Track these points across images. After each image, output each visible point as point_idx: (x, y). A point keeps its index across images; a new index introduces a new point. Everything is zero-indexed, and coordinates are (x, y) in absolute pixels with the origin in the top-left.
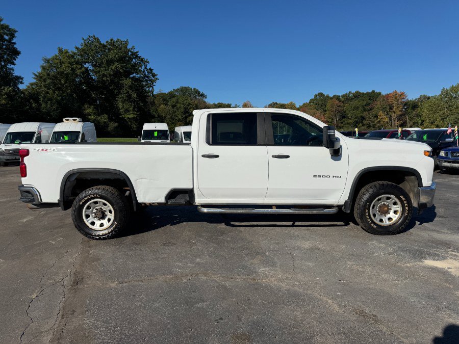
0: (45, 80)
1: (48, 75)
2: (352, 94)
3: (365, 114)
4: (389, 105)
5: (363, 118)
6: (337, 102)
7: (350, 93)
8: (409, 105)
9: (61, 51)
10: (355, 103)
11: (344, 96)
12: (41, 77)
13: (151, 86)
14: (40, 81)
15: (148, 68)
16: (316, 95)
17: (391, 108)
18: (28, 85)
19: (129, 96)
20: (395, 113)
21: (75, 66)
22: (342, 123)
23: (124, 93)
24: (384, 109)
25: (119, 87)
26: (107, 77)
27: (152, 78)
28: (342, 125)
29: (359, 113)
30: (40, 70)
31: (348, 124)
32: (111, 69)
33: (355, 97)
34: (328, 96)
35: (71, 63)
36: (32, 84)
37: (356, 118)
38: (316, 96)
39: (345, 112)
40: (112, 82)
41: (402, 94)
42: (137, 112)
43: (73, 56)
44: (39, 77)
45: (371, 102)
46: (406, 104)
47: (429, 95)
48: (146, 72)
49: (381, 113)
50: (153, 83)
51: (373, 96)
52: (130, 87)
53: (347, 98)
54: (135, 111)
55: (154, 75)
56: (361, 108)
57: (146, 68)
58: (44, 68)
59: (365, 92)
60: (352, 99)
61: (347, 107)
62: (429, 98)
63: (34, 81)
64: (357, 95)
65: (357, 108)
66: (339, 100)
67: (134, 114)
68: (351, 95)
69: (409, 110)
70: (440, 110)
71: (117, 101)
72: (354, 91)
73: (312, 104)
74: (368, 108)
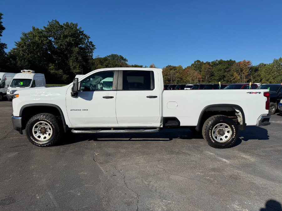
0: (23, 47)
1: (25, 43)
2: (218, 61)
3: (226, 74)
4: (240, 69)
5: (224, 76)
6: (208, 66)
7: (217, 60)
8: (253, 69)
9: (34, 29)
10: (219, 67)
11: (212, 62)
12: (20, 45)
13: (92, 52)
14: (19, 47)
15: (90, 41)
17: (242, 71)
18: (12, 49)
19: (77, 58)
20: (244, 74)
21: (42, 39)
22: (211, 79)
23: (74, 57)
24: (237, 71)
25: (71, 52)
26: (63, 46)
27: (92, 47)
28: (211, 80)
29: (221, 73)
30: (20, 40)
31: (214, 80)
32: (66, 41)
33: (219, 63)
34: (203, 62)
35: (40, 37)
36: (14, 49)
37: (220, 76)
38: (195, 62)
39: (213, 72)
40: (66, 49)
41: (248, 62)
42: (81, 68)
43: (41, 33)
44: (19, 45)
45: (229, 66)
46: (251, 68)
47: (265, 63)
48: (88, 44)
49: (235, 73)
50: (92, 51)
51: (231, 63)
52: (78, 53)
53: (214, 64)
54: (80, 68)
55: (93, 46)
56: (223, 70)
57: (88, 41)
58: (22, 39)
59: (226, 60)
60: (218, 64)
61: (214, 69)
62: (265, 65)
63: (16, 47)
64: (221, 62)
65: (221, 70)
66: (210, 65)
67: (79, 70)
68: (217, 62)
69: (253, 72)
70: (273, 73)
71: (69, 61)
72: (219, 60)
73: (193, 67)
74: (227, 70)
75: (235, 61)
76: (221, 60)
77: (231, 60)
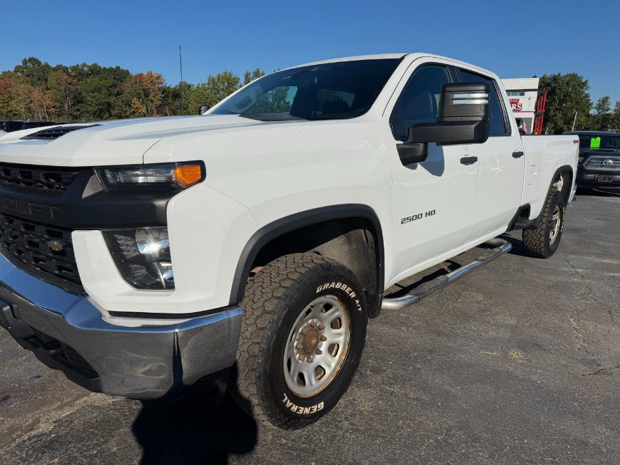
2: (88, 66)
3: (112, 99)
4: (144, 90)
5: (109, 104)
6: (65, 77)
7: (84, 65)
8: (169, 92)
10: (94, 81)
11: (75, 68)
16: (25, 59)
17: (147, 95)
20: (152, 102)
22: (78, 110)
24: (138, 96)
28: (78, 113)
29: (102, 97)
31: (87, 112)
33: (92, 73)
34: (47, 66)
37: (99, 105)
38: (25, 62)
39: (80, 93)
41: (159, 77)
45: (118, 82)
46: (165, 91)
47: (189, 82)
49: (135, 100)
51: (119, 75)
53: (80, 73)
56: (104, 91)
59: (107, 67)
60: (88, 75)
61: (81, 86)
62: (189, 86)
64: (95, 71)
65: (99, 90)
66: (68, 73)
68: (86, 68)
69: (170, 100)
72: (90, 64)
73: (19, 74)
74: (114, 91)
75: (128, 71)
76: (96, 65)
77: (118, 68)
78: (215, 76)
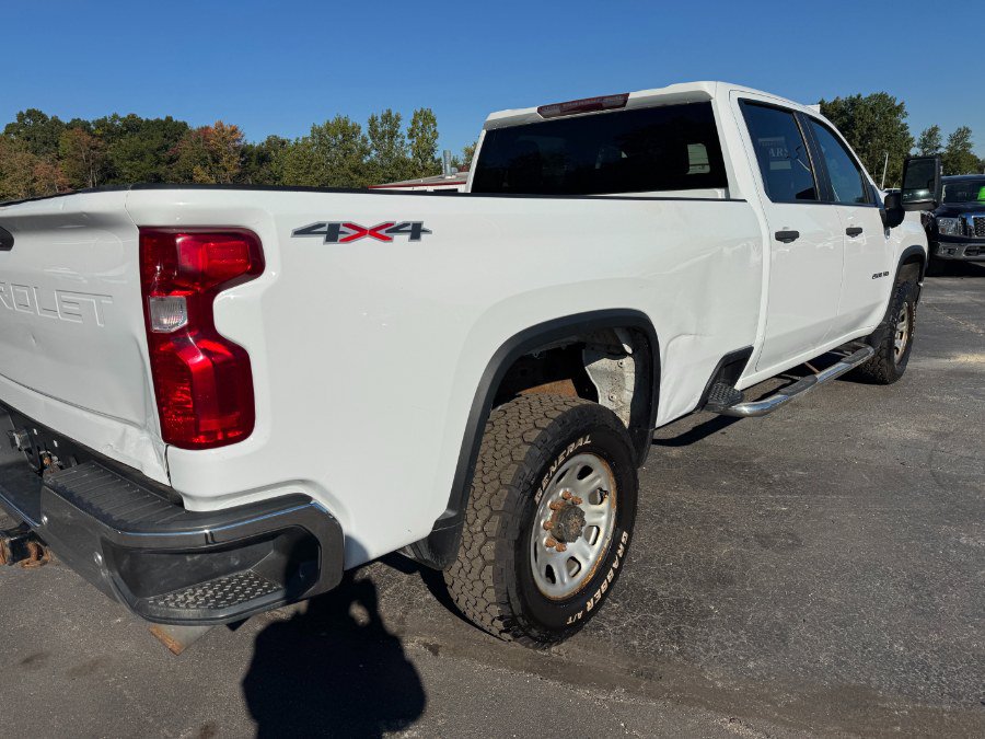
2: (120, 120)
3: (162, 169)
4: (211, 152)
5: (157, 179)
6: (86, 138)
7: (115, 117)
8: (252, 154)
10: (132, 142)
11: (101, 124)
16: (21, 113)
17: (216, 161)
20: (226, 170)
24: (203, 162)
29: (146, 166)
33: (129, 129)
34: (56, 121)
38: (21, 117)
39: (111, 163)
41: (234, 131)
45: (171, 143)
46: (245, 152)
47: (283, 136)
49: (197, 168)
51: (172, 129)
53: (110, 131)
56: (149, 157)
59: (152, 118)
60: (122, 133)
61: (114, 150)
62: (283, 143)
64: (133, 125)
65: (141, 156)
66: (90, 132)
68: (118, 122)
69: (253, 166)
70: (316, 168)
72: (123, 115)
73: (13, 137)
74: (165, 155)
75: (185, 124)
76: (133, 116)
77: (169, 119)
78: (321, 124)
